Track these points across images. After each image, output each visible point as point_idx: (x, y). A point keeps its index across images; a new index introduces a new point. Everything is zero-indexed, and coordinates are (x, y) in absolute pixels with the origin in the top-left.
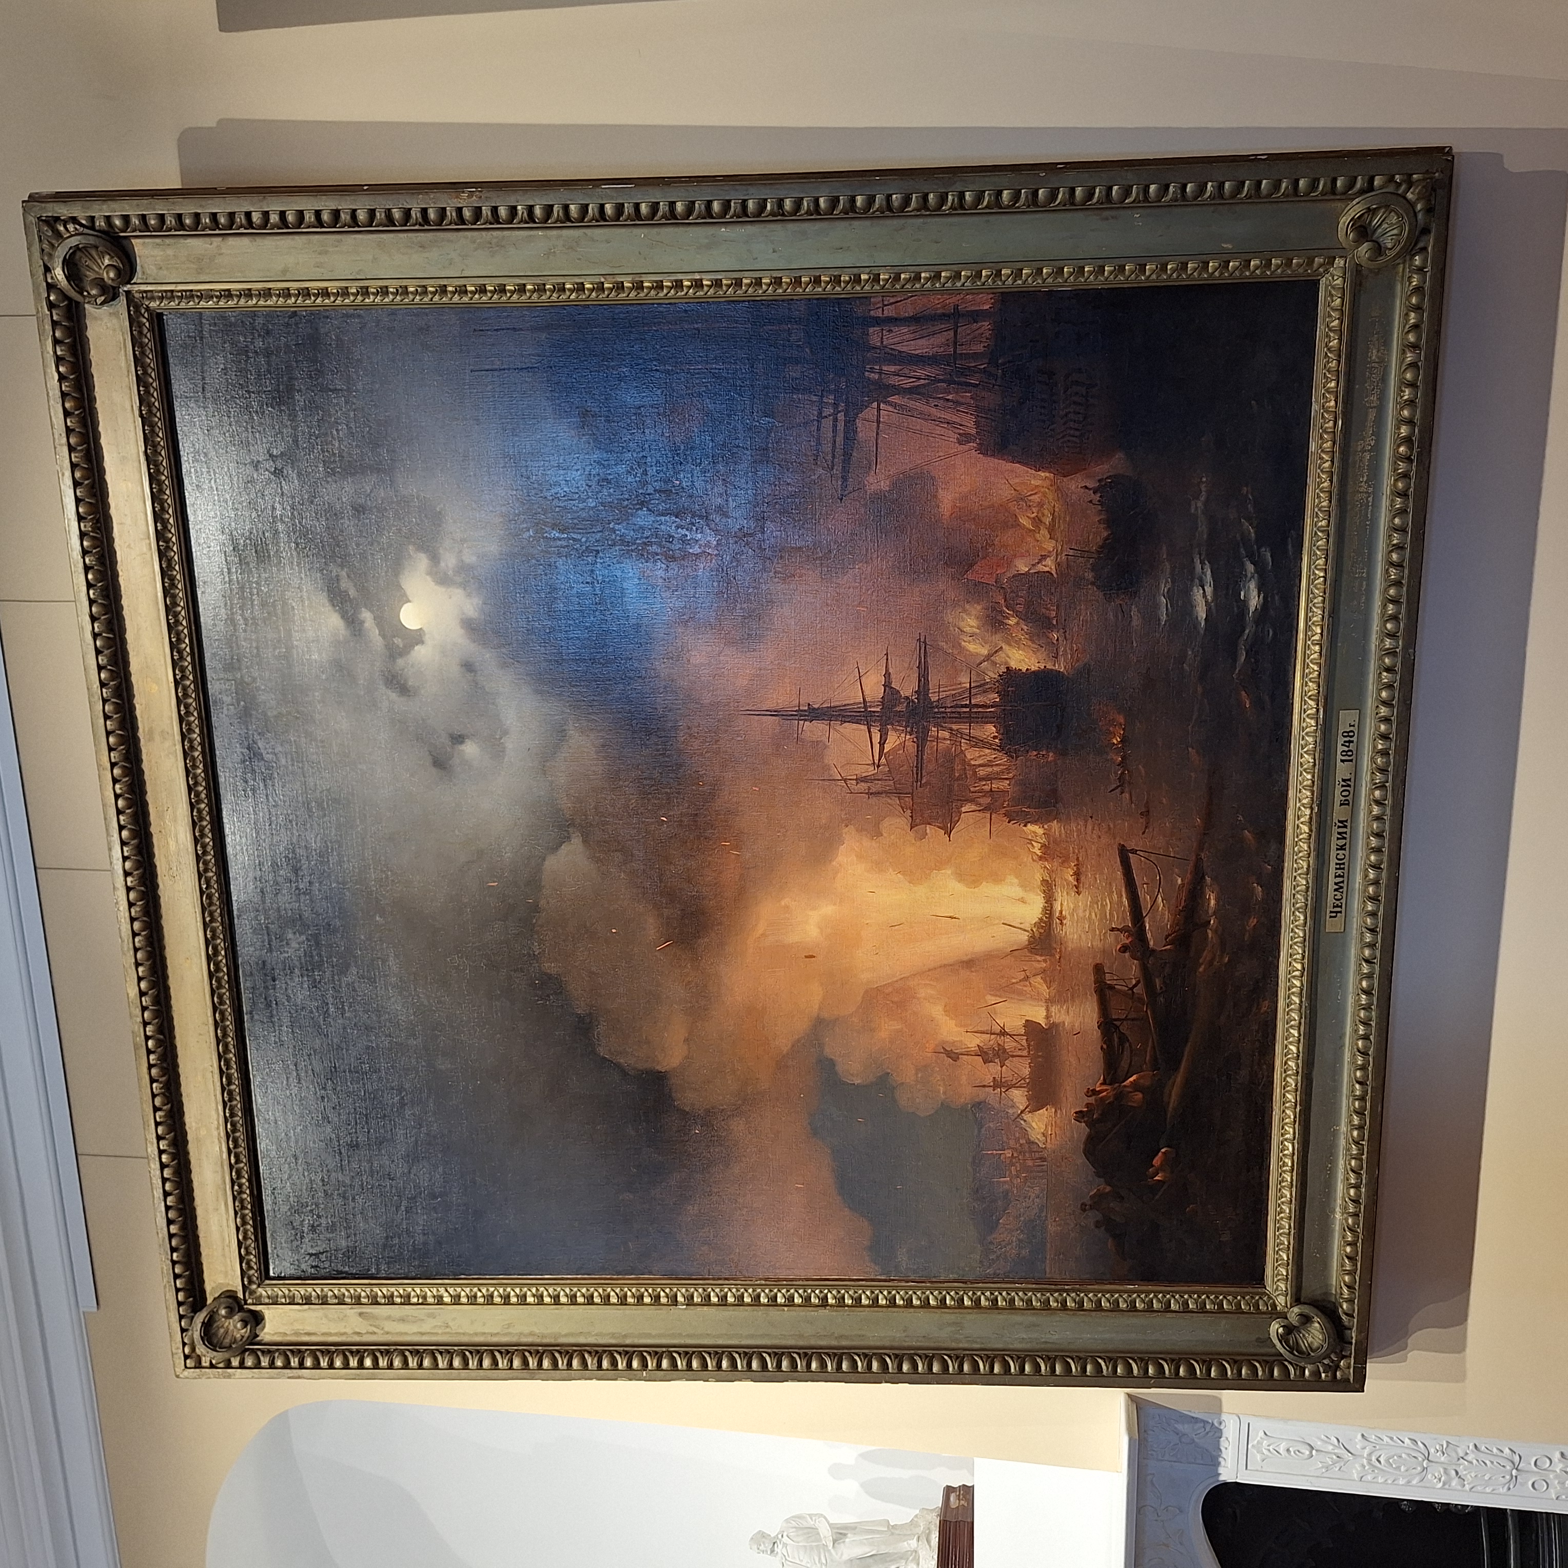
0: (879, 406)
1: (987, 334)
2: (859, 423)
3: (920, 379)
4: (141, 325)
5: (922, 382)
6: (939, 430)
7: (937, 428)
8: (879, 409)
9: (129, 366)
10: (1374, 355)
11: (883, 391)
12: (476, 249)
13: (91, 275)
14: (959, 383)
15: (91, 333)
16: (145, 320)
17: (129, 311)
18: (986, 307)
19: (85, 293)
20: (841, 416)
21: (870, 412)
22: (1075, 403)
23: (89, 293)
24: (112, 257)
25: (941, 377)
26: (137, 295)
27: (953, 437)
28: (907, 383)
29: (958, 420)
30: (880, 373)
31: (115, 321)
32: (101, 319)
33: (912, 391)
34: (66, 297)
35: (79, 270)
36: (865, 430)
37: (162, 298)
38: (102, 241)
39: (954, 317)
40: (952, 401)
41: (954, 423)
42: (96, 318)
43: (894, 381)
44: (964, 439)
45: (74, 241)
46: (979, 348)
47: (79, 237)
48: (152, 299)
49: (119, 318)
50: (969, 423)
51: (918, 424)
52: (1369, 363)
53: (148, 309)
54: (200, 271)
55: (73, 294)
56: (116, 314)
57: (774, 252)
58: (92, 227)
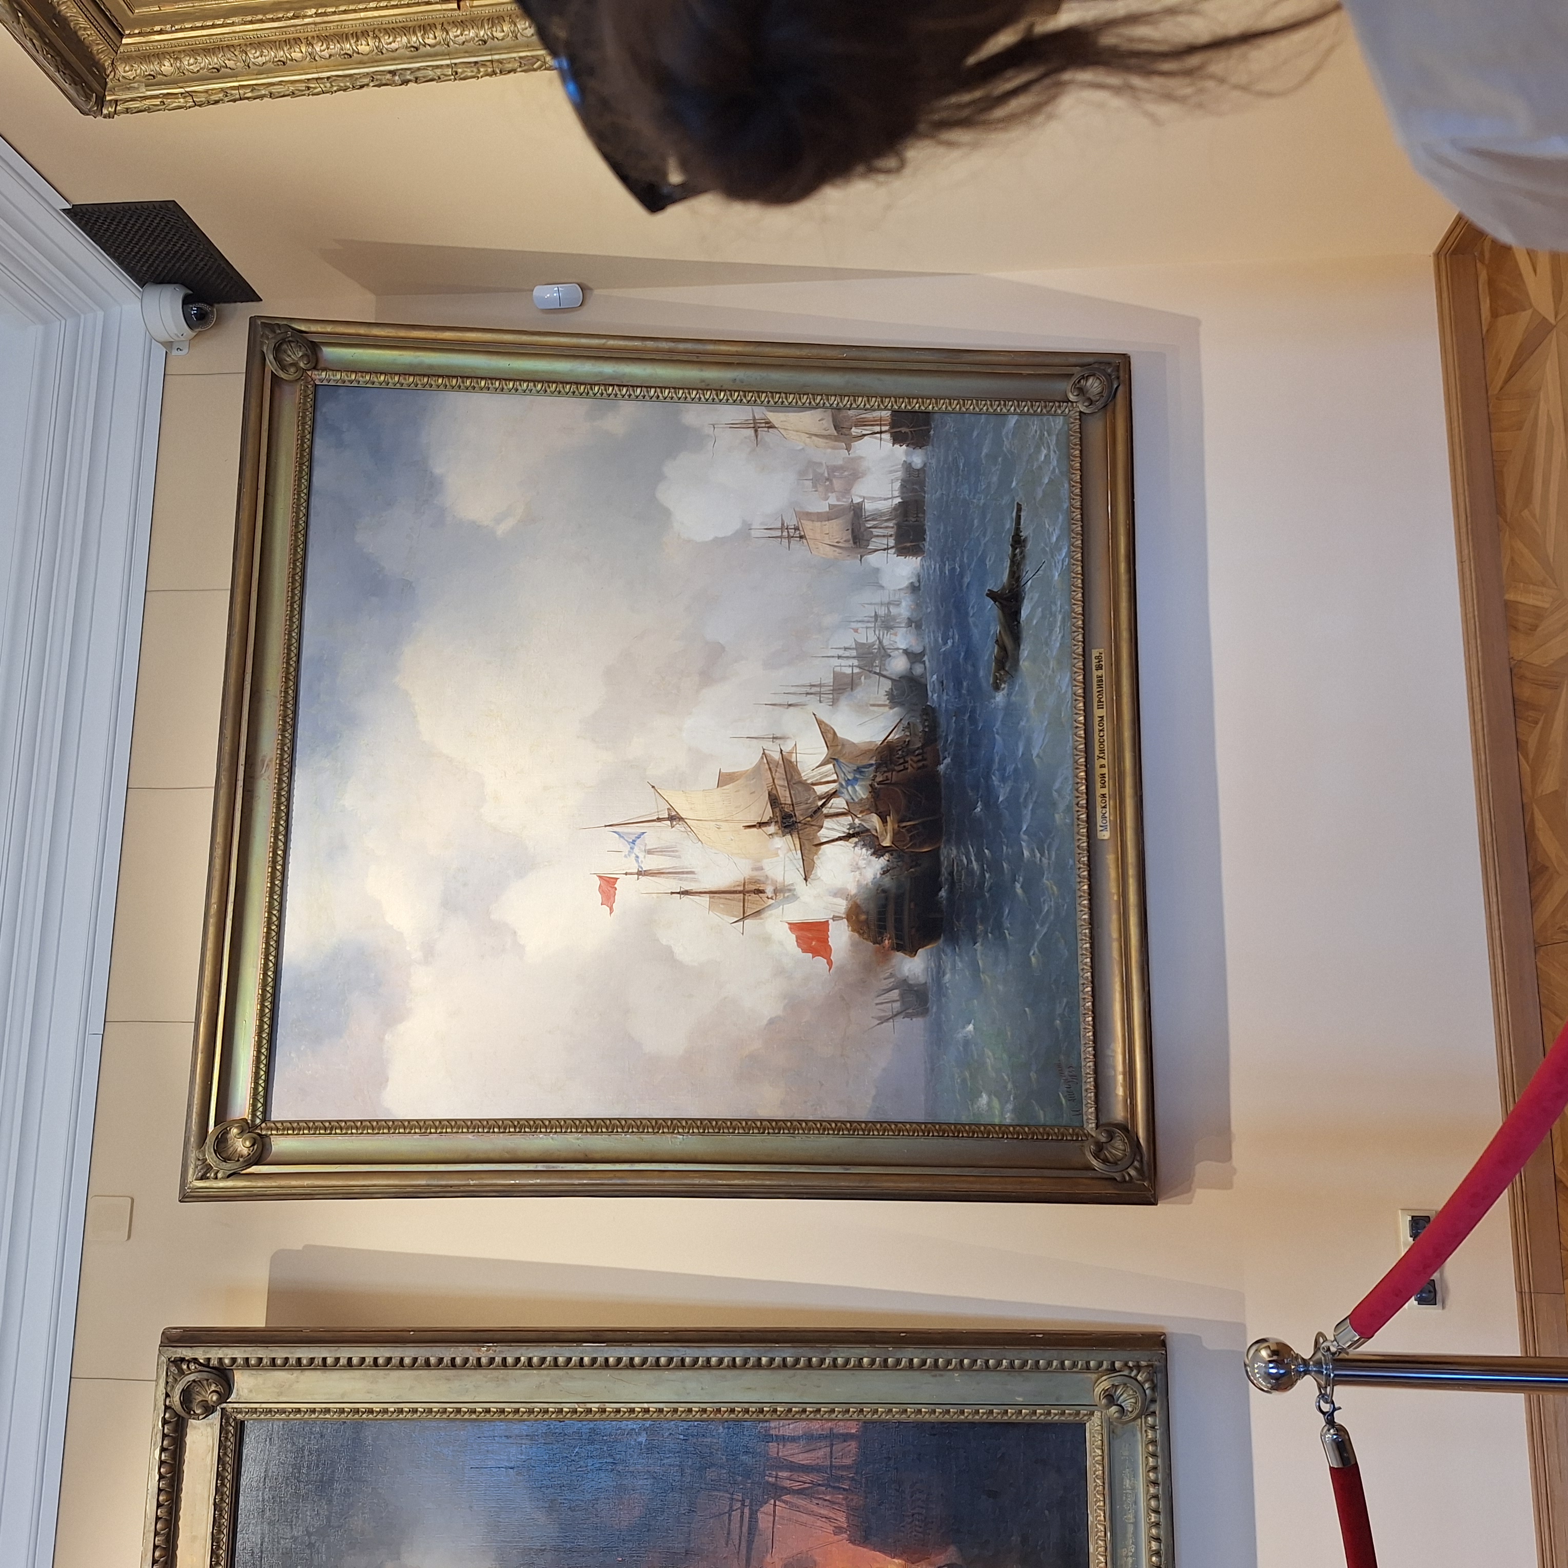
0: (775, 1502)
1: (854, 1451)
2: (760, 1515)
3: (805, 1483)
4: (227, 1432)
5: (807, 1485)
6: (819, 1523)
7: (818, 1521)
8: (775, 1505)
9: (212, 1465)
10: (1127, 1483)
11: (778, 1491)
12: (486, 1382)
13: (200, 1398)
14: (834, 1487)
15: (188, 1439)
16: (231, 1428)
17: (221, 1422)
18: (853, 1431)
19: (192, 1412)
20: (747, 1510)
21: (768, 1508)
22: (918, 1507)
23: (194, 1411)
24: (217, 1385)
25: (820, 1482)
26: (229, 1410)
27: (830, 1529)
28: (796, 1486)
29: (834, 1516)
30: (776, 1477)
31: (209, 1429)
32: (199, 1429)
33: (800, 1492)
34: (177, 1415)
35: (191, 1395)
36: (764, 1520)
37: (247, 1413)
38: (213, 1375)
39: (832, 1437)
40: (829, 1501)
41: (831, 1518)
42: (195, 1428)
43: (787, 1484)
44: (838, 1530)
45: (192, 1377)
46: (848, 1461)
47: (196, 1374)
48: (240, 1412)
49: (212, 1428)
50: (842, 1519)
51: (804, 1518)
52: (1125, 1490)
53: (235, 1419)
54: (280, 1394)
55: (183, 1414)
56: (211, 1425)
57: (702, 1389)
58: (208, 1366)
